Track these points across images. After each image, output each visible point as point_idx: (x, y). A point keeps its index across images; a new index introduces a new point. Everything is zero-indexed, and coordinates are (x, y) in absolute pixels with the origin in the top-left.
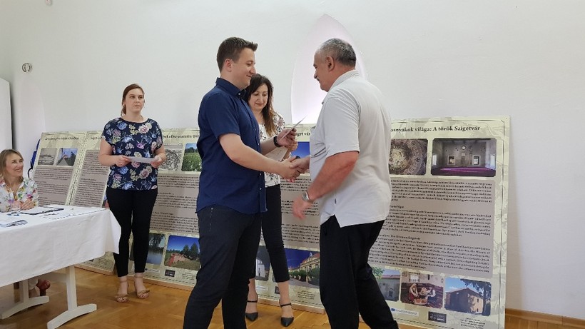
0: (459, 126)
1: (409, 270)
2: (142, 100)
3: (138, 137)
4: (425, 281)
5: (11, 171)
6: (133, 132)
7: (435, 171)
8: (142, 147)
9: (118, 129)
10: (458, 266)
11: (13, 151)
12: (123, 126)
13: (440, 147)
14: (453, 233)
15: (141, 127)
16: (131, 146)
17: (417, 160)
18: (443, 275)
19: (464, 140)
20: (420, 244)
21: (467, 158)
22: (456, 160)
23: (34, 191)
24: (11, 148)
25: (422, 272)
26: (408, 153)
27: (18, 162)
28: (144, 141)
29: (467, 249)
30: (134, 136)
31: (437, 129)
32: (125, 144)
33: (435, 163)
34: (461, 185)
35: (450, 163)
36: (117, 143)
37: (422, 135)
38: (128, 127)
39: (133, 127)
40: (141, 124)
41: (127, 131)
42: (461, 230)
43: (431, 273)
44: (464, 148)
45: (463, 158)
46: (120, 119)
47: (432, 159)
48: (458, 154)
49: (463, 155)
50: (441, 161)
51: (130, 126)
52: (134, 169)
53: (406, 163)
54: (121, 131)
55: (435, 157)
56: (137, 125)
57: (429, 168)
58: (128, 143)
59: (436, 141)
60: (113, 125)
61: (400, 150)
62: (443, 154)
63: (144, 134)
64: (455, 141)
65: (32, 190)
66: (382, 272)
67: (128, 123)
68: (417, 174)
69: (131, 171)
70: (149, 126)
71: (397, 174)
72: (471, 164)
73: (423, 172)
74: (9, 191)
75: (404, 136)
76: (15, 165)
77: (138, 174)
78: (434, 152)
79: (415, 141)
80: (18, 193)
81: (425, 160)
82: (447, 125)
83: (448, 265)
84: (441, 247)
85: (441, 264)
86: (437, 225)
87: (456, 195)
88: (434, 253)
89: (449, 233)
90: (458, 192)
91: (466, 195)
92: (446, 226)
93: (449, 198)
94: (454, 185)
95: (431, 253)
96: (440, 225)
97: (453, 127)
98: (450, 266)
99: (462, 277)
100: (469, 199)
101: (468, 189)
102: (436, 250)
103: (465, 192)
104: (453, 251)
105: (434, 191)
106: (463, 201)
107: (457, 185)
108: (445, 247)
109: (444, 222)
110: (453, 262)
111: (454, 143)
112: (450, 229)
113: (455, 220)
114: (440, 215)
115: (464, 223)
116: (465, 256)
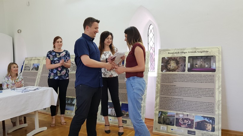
0: (199, 51)
1: (179, 112)
2: (62, 43)
3: (60, 58)
4: (186, 117)
5: (13, 71)
6: (58, 57)
7: (189, 70)
10: (200, 111)
11: (14, 63)
12: (54, 54)
13: (191, 60)
14: (198, 96)
15: (61, 54)
16: (57, 62)
17: (181, 65)
18: (193, 114)
19: (202, 57)
20: (183, 101)
21: (203, 64)
22: (199, 65)
23: (22, 80)
25: (184, 113)
26: (177, 63)
29: (204, 103)
30: (58, 58)
31: (190, 52)
32: (55, 61)
33: (189, 67)
34: (201, 76)
35: (196, 66)
36: (52, 60)
37: (183, 55)
38: (56, 54)
40: (61, 53)
41: (55, 56)
42: (201, 95)
43: (188, 114)
44: (202, 60)
45: (201, 65)
46: (53, 50)
47: (188, 65)
48: (199, 63)
49: (201, 63)
50: (192, 66)
51: (57, 54)
52: (59, 71)
53: (176, 67)
54: (53, 56)
55: (189, 64)
56: (60, 53)
57: (186, 69)
58: (56, 60)
59: (189, 57)
60: (50, 53)
61: (174, 62)
62: (193, 63)
63: (62, 57)
66: (167, 113)
67: (56, 53)
68: (182, 72)
70: (64, 53)
71: (173, 71)
72: (205, 67)
73: (184, 71)
74: (12, 80)
75: (176, 55)
76: (15, 69)
77: (60, 73)
78: (189, 62)
79: (180, 58)
80: (16, 81)
81: (185, 66)
82: (194, 50)
83: (195, 110)
84: (192, 102)
85: (192, 110)
86: (191, 93)
87: (199, 80)
88: (190, 105)
89: (196, 96)
90: (199, 79)
91: (203, 80)
92: (194, 93)
93: (196, 81)
94: (198, 76)
95: (188, 105)
96: (192, 93)
97: (197, 51)
98: (196, 110)
99: (202, 115)
100: (204, 82)
101: (204, 77)
102: (190, 104)
103: (202, 79)
104: (198, 104)
105: (189, 78)
106: (202, 82)
107: (199, 76)
108: (194, 102)
109: (194, 92)
110: (198, 109)
111: (197, 58)
112: (196, 95)
113: (198, 90)
114: (192, 89)
115: (202, 92)
116: (203, 106)
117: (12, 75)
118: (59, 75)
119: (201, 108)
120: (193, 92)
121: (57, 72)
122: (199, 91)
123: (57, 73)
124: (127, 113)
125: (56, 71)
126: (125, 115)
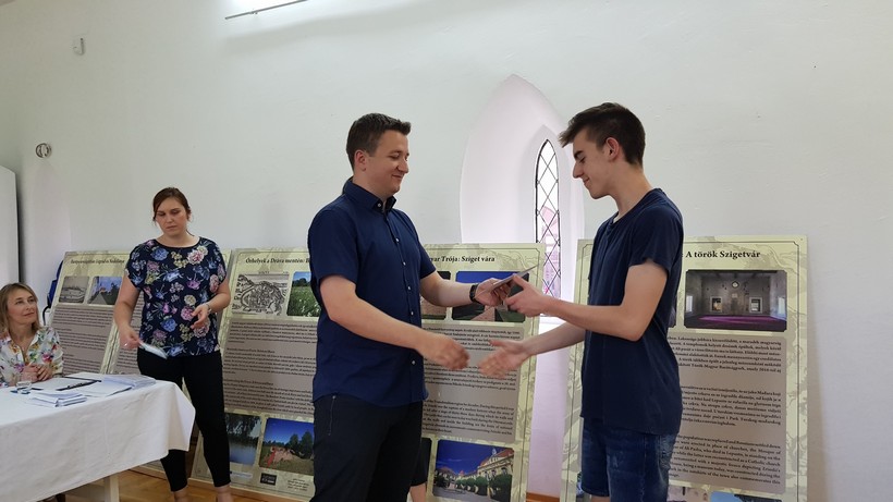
0: (726, 251)
3: (188, 271)
4: (679, 497)
6: (180, 264)
7: (691, 322)
8: (196, 286)
9: (154, 260)
10: (730, 474)
11: (20, 285)
12: (162, 256)
13: (698, 282)
14: (721, 421)
15: (191, 254)
16: (179, 287)
18: (706, 487)
19: (736, 273)
21: (741, 301)
22: (724, 305)
23: (54, 347)
24: (17, 281)
27: (26, 301)
28: (199, 277)
29: (743, 447)
30: (181, 271)
31: (693, 255)
32: (168, 284)
33: (690, 308)
34: (734, 344)
35: (714, 308)
36: (155, 282)
38: (170, 255)
39: (179, 256)
40: (190, 250)
41: (169, 263)
42: (734, 415)
43: (687, 485)
44: (735, 285)
45: (734, 302)
46: (155, 241)
47: (685, 303)
48: (725, 295)
49: (735, 296)
50: (700, 305)
51: (174, 253)
52: (185, 322)
54: (160, 263)
55: (690, 299)
56: (185, 252)
57: (680, 317)
58: (174, 282)
59: (692, 273)
60: (144, 252)
62: (703, 295)
63: (197, 265)
64: (721, 274)
65: (49, 347)
67: (170, 249)
69: (182, 326)
70: (203, 251)
72: (747, 310)
74: (15, 351)
77: (191, 330)
78: (688, 291)
80: (29, 353)
82: (708, 248)
83: (713, 471)
84: (702, 442)
85: (703, 470)
86: (696, 407)
87: (725, 360)
88: (692, 452)
89: (715, 420)
90: (727, 355)
91: (741, 361)
92: (709, 408)
93: (714, 364)
94: (722, 344)
95: (686, 452)
96: (701, 407)
97: (718, 252)
98: (717, 472)
99: (738, 491)
100: (745, 367)
101: (744, 350)
102: (695, 447)
103: (738, 355)
104: (723, 450)
105: (689, 352)
106: (736, 369)
107: (726, 344)
108: (709, 443)
109: (707, 403)
110: (722, 467)
111: (719, 277)
112: (717, 414)
113: (723, 398)
114: (700, 391)
115: (739, 405)
116: (741, 458)
117: (14, 331)
118: (185, 338)
119: (733, 463)
120: (705, 402)
121: (178, 328)
122: (727, 399)
123: (177, 332)
124: (460, 478)
125: (174, 324)
126: (452, 486)
